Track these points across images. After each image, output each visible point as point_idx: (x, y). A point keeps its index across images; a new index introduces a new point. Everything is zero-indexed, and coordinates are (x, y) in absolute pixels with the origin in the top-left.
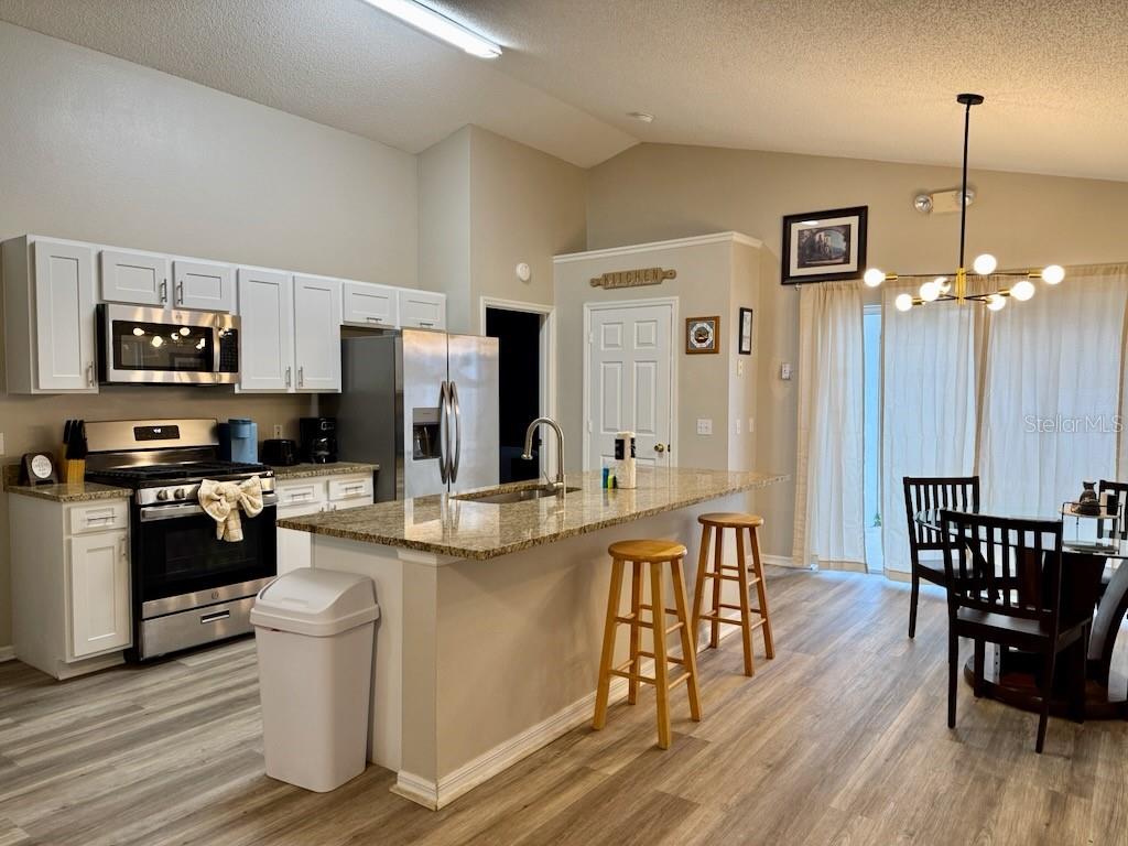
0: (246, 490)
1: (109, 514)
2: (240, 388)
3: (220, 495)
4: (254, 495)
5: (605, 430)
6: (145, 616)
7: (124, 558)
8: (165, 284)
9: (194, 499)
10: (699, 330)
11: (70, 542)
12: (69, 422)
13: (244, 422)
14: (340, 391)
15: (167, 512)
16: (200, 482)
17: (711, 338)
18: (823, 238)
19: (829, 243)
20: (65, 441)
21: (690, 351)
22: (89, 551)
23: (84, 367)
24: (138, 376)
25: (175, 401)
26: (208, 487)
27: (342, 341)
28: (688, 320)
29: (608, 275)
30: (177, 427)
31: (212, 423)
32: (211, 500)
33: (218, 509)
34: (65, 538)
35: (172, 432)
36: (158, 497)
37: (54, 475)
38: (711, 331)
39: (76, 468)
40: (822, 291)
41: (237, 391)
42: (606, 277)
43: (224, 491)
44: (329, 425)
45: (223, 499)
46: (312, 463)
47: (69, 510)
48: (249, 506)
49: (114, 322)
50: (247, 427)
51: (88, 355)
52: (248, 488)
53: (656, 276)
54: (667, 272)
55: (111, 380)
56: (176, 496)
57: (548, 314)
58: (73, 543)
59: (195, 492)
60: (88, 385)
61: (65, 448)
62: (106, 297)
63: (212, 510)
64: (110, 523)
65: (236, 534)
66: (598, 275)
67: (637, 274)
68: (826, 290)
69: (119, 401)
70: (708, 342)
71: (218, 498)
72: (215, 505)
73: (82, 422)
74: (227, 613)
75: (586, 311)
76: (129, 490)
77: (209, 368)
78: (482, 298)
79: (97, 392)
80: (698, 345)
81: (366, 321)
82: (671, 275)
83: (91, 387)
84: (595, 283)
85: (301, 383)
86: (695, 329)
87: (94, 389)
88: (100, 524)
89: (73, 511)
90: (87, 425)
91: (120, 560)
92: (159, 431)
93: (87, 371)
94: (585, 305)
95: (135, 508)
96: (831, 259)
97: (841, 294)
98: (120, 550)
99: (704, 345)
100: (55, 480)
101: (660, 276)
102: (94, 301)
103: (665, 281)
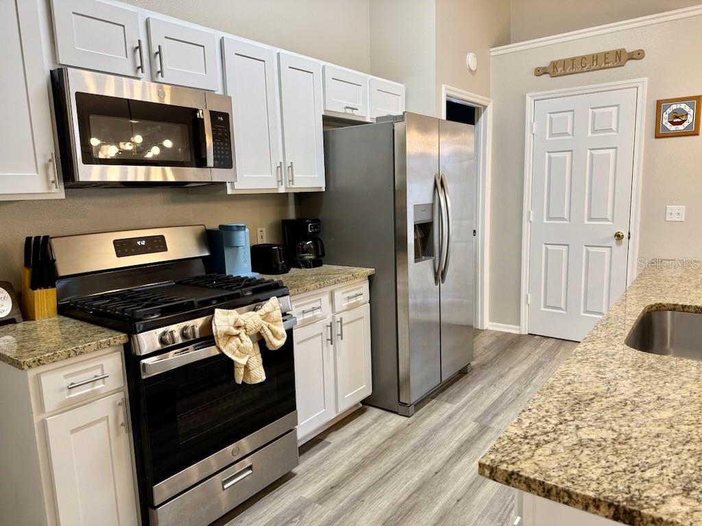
0: (266, 317)
1: (98, 372)
2: (233, 188)
3: (238, 327)
4: (275, 322)
5: (549, 218)
6: (157, 503)
7: (123, 429)
8: (139, 47)
9: (208, 338)
10: (674, 112)
11: (44, 424)
12: (29, 239)
13: (239, 228)
14: (324, 190)
15: (174, 360)
16: (213, 312)
17: (690, 119)
20: (27, 264)
21: (660, 134)
22: (73, 431)
23: (40, 162)
24: (114, 174)
25: (155, 205)
26: (223, 320)
27: (324, 132)
28: (659, 103)
29: (557, 62)
30: (162, 237)
31: (200, 229)
32: (229, 336)
33: (238, 347)
34: (36, 419)
35: (157, 244)
36: (162, 341)
37: (17, 310)
38: (691, 112)
39: (45, 300)
41: (229, 191)
42: (554, 65)
43: (242, 323)
44: (315, 227)
45: (242, 331)
46: (300, 268)
47: (38, 378)
48: (271, 337)
49: (77, 94)
50: (242, 233)
51: (46, 145)
52: (268, 314)
53: (619, 58)
54: (633, 53)
55: (82, 179)
56: (184, 335)
57: (485, 107)
58: (50, 426)
59: (208, 326)
60: (50, 188)
61: (27, 274)
62: (63, 60)
63: (231, 350)
64: (99, 386)
65: (259, 375)
66: (544, 63)
67: (595, 58)
69: (91, 206)
70: (686, 124)
71: (237, 332)
72: (234, 343)
73: (46, 238)
74: (250, 468)
75: (529, 101)
76: (123, 335)
77: (201, 163)
78: (443, 87)
79: (63, 196)
80: (673, 128)
81: (343, 111)
82: (638, 55)
83: (54, 190)
84: (540, 72)
85: (292, 181)
86: (669, 111)
87: (59, 192)
88: (86, 390)
89: (44, 379)
90: (53, 241)
91: (118, 434)
92: (143, 243)
93: (46, 167)
94: (527, 96)
95: (132, 361)
98: (117, 419)
99: (681, 127)
100: (17, 317)
101: (624, 57)
102: (47, 66)
103: (630, 63)
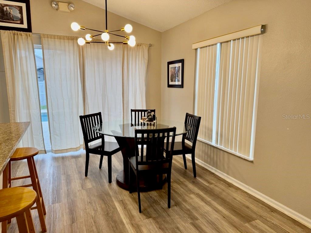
18: (8, 9)
19: (12, 13)
40: (12, 35)
68: (14, 34)
96: (13, 20)
97: (22, 37)
